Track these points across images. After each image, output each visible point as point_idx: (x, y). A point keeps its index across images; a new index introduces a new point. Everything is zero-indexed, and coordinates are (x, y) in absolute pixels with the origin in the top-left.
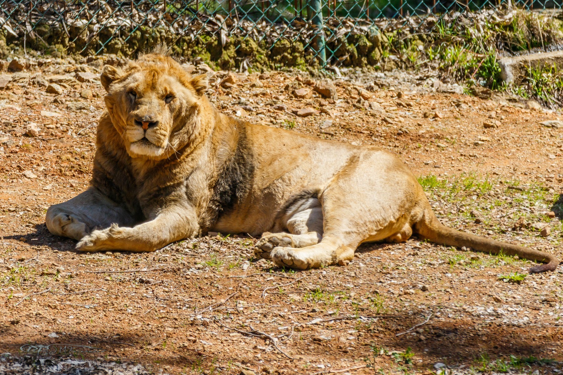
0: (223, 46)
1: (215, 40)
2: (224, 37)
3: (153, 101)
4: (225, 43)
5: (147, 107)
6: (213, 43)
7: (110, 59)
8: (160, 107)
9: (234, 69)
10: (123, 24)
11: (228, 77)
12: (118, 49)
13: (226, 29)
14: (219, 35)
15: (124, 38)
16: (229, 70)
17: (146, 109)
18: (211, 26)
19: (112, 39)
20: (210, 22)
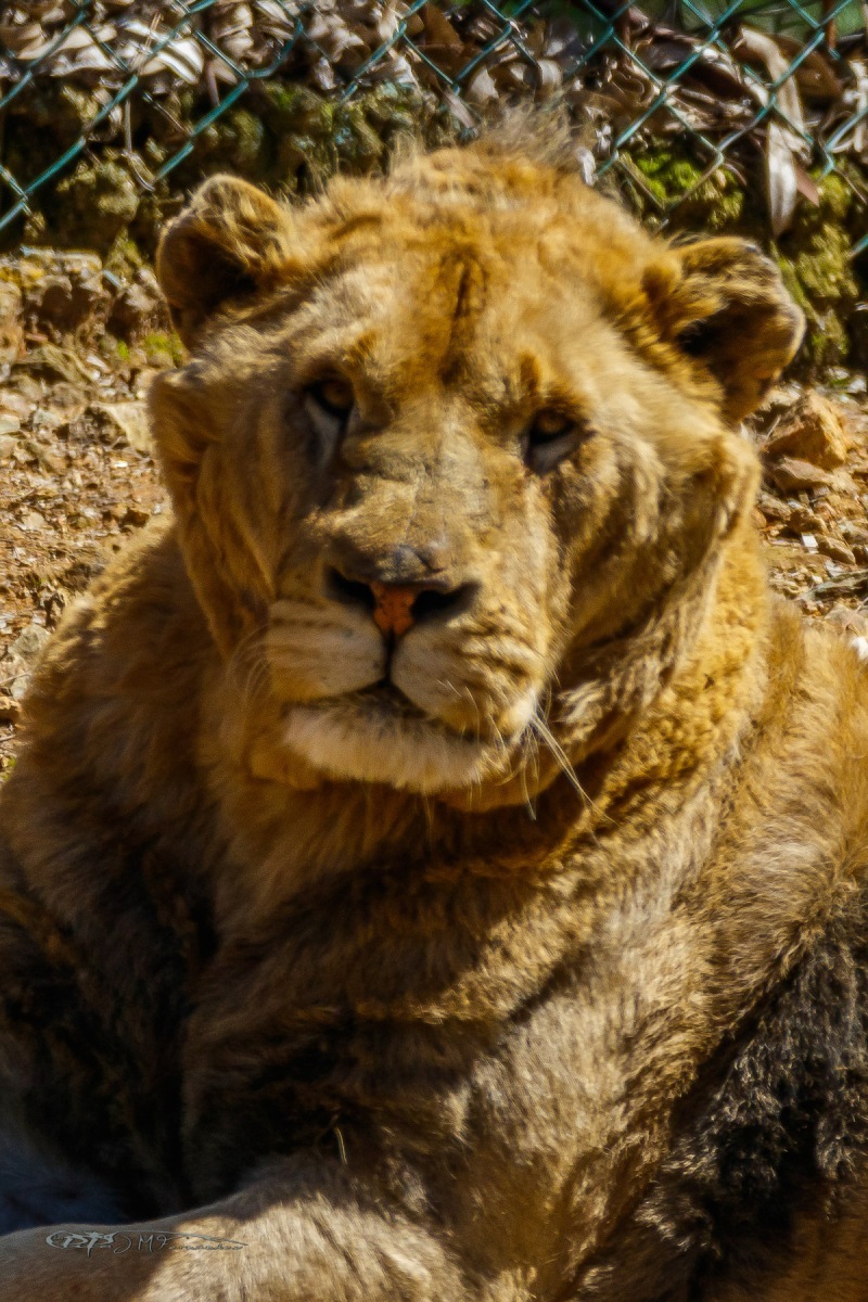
0: (778, 230)
1: (728, 191)
2: (782, 174)
3: (448, 453)
4: (787, 208)
5: (407, 493)
6: (714, 205)
7: (64, 281)
8: (494, 493)
9: (840, 373)
10: (153, 67)
11: (800, 425)
12: (114, 220)
13: (800, 126)
14: (750, 155)
15: (158, 153)
16: (806, 383)
17: (399, 507)
18: (709, 99)
19: (81, 156)
20: (703, 76)
